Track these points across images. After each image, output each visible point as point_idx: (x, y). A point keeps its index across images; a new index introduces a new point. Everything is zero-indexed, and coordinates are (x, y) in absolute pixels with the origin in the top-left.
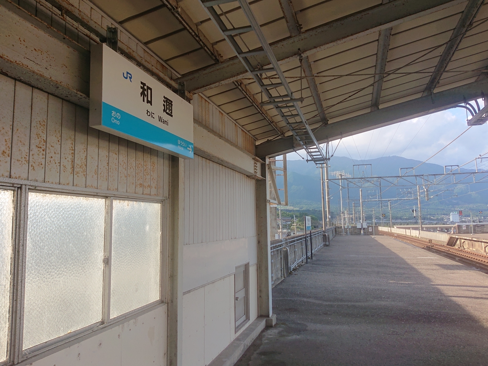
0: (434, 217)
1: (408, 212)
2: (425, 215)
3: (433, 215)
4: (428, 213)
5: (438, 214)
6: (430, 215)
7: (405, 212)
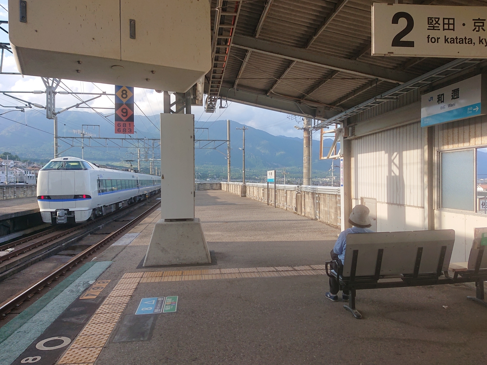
0: (258, 177)
1: (238, 172)
2: (251, 175)
3: (257, 175)
4: (254, 174)
5: (261, 175)
6: (255, 175)
7: (236, 172)
